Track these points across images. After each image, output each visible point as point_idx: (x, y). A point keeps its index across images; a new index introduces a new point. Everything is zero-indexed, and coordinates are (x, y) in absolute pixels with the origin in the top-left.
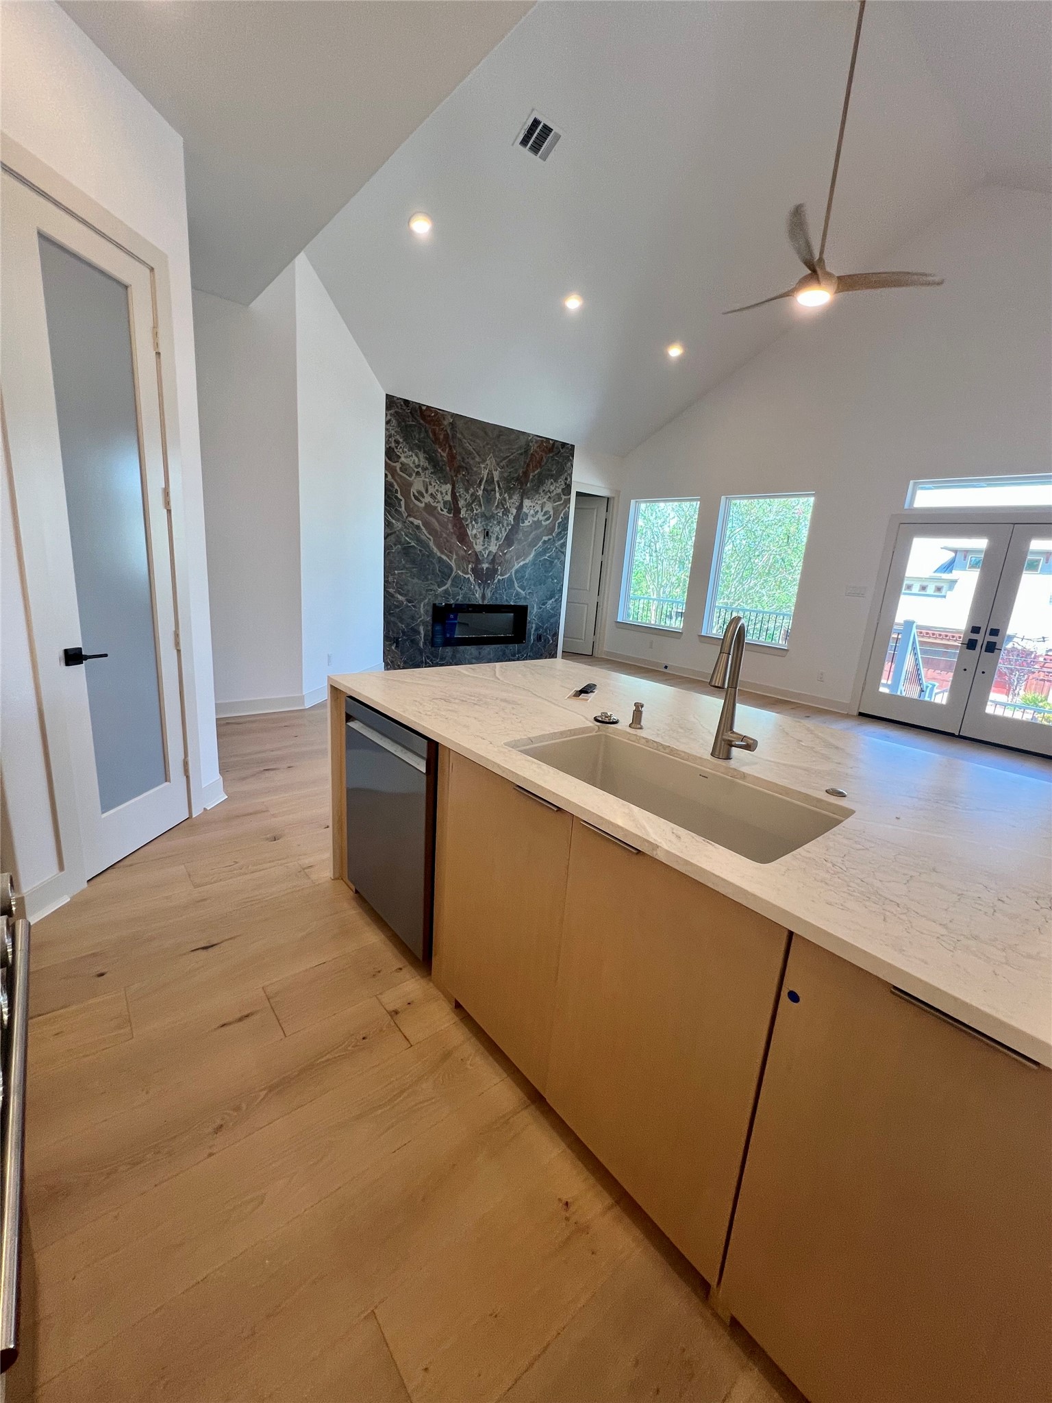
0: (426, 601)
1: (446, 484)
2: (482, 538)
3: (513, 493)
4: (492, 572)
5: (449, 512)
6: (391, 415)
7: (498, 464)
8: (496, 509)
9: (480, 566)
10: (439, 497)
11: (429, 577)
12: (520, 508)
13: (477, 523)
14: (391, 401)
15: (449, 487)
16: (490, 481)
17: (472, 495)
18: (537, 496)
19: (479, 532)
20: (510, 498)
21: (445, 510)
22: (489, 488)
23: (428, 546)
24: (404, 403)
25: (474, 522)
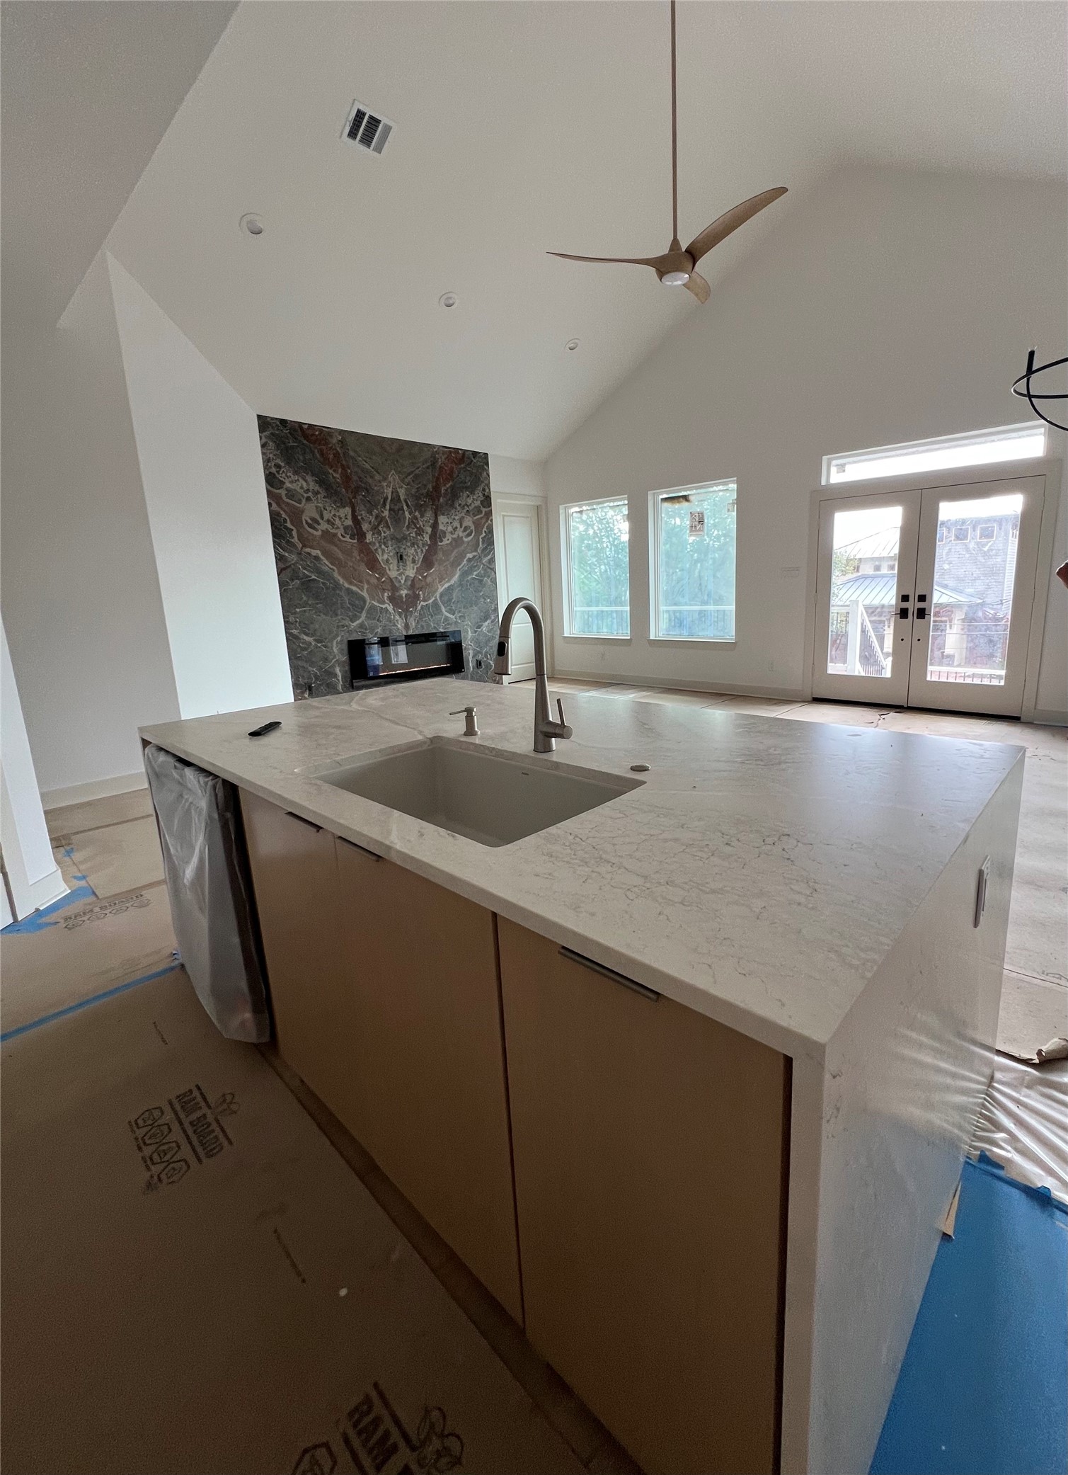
0: (339, 639)
1: (344, 507)
2: (396, 561)
3: (425, 510)
4: (414, 599)
5: (352, 537)
6: (266, 437)
7: (403, 481)
8: (408, 530)
9: (397, 594)
10: (337, 522)
11: (339, 612)
12: (435, 526)
13: (387, 547)
14: (264, 422)
15: (348, 510)
16: (395, 499)
17: (377, 517)
18: (453, 511)
19: (391, 556)
20: (422, 516)
21: (348, 536)
22: (396, 508)
23: (333, 578)
24: (281, 423)
25: (383, 546)
